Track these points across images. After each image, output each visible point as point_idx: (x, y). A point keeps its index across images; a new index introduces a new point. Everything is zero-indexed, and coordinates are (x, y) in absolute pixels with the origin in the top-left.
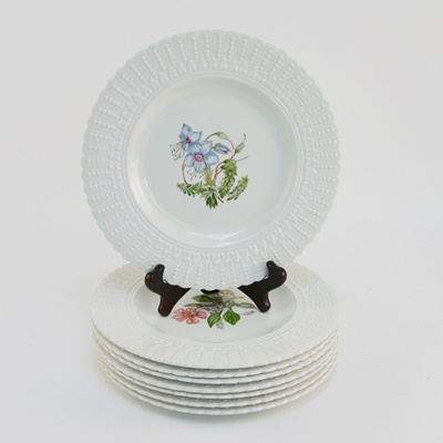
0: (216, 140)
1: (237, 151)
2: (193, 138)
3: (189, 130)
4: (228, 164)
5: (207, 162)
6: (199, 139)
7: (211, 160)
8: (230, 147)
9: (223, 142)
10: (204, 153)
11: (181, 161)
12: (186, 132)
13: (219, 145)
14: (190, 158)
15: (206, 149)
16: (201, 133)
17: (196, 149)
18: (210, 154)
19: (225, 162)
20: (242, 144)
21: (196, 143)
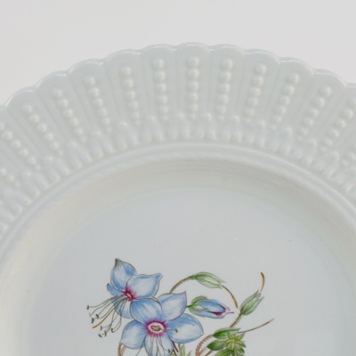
0: (194, 290)
1: (244, 311)
2: (141, 289)
3: (130, 271)
4: (225, 338)
5: (176, 336)
6: (155, 290)
7: (184, 332)
8: (228, 303)
9: (212, 294)
10: (168, 318)
11: (114, 339)
12: (122, 277)
13: (202, 300)
14: (136, 330)
15: (172, 309)
16: (158, 277)
17: (150, 311)
18: (182, 319)
19: (217, 335)
20: (256, 295)
21: (149, 298)
